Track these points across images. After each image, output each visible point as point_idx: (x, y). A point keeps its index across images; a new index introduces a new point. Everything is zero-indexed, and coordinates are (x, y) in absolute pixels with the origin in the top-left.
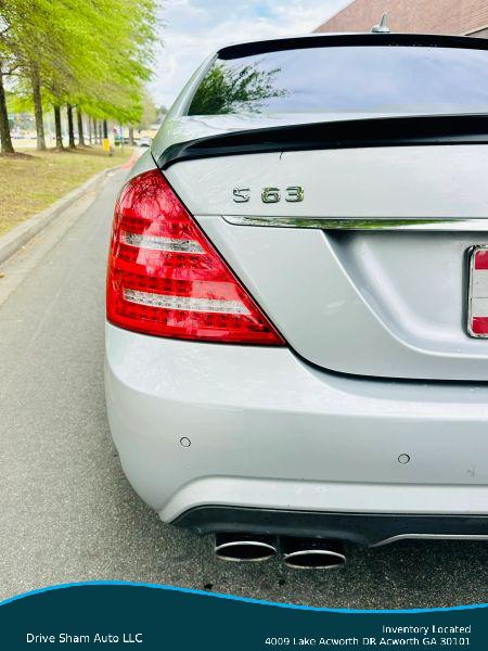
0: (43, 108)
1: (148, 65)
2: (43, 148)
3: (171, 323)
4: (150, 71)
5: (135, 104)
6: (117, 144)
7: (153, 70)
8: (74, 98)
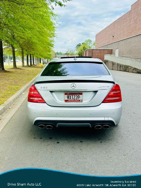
0: (24, 55)
1: (53, 43)
2: (23, 66)
3: (34, 101)
4: (53, 45)
5: (49, 53)
6: (43, 64)
7: (54, 44)
8: (32, 52)
